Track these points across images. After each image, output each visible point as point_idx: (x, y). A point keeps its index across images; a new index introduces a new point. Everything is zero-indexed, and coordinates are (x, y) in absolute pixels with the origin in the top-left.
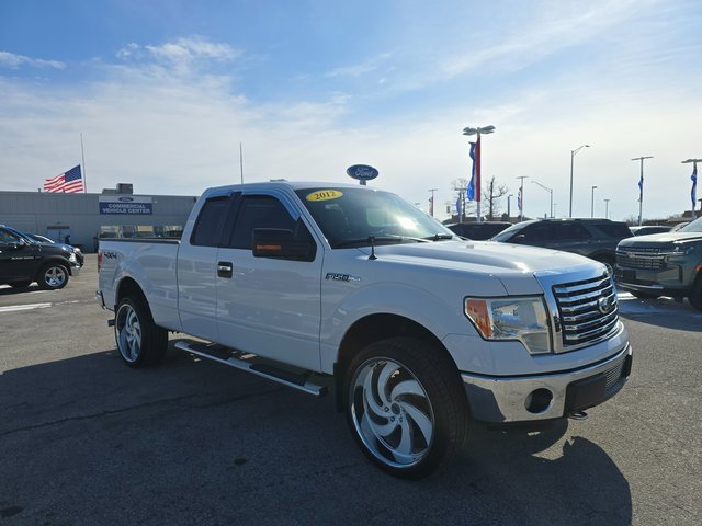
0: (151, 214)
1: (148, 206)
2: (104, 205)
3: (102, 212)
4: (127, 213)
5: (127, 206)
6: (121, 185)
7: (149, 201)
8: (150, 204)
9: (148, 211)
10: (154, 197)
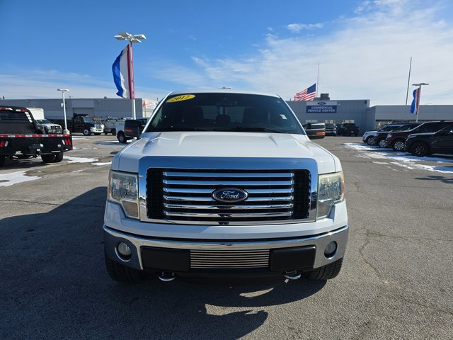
0: (336, 112)
1: (334, 107)
2: (309, 107)
3: (307, 112)
4: (322, 112)
5: (322, 108)
6: (322, 95)
7: (335, 104)
8: (336, 106)
9: (334, 110)
10: (339, 102)
